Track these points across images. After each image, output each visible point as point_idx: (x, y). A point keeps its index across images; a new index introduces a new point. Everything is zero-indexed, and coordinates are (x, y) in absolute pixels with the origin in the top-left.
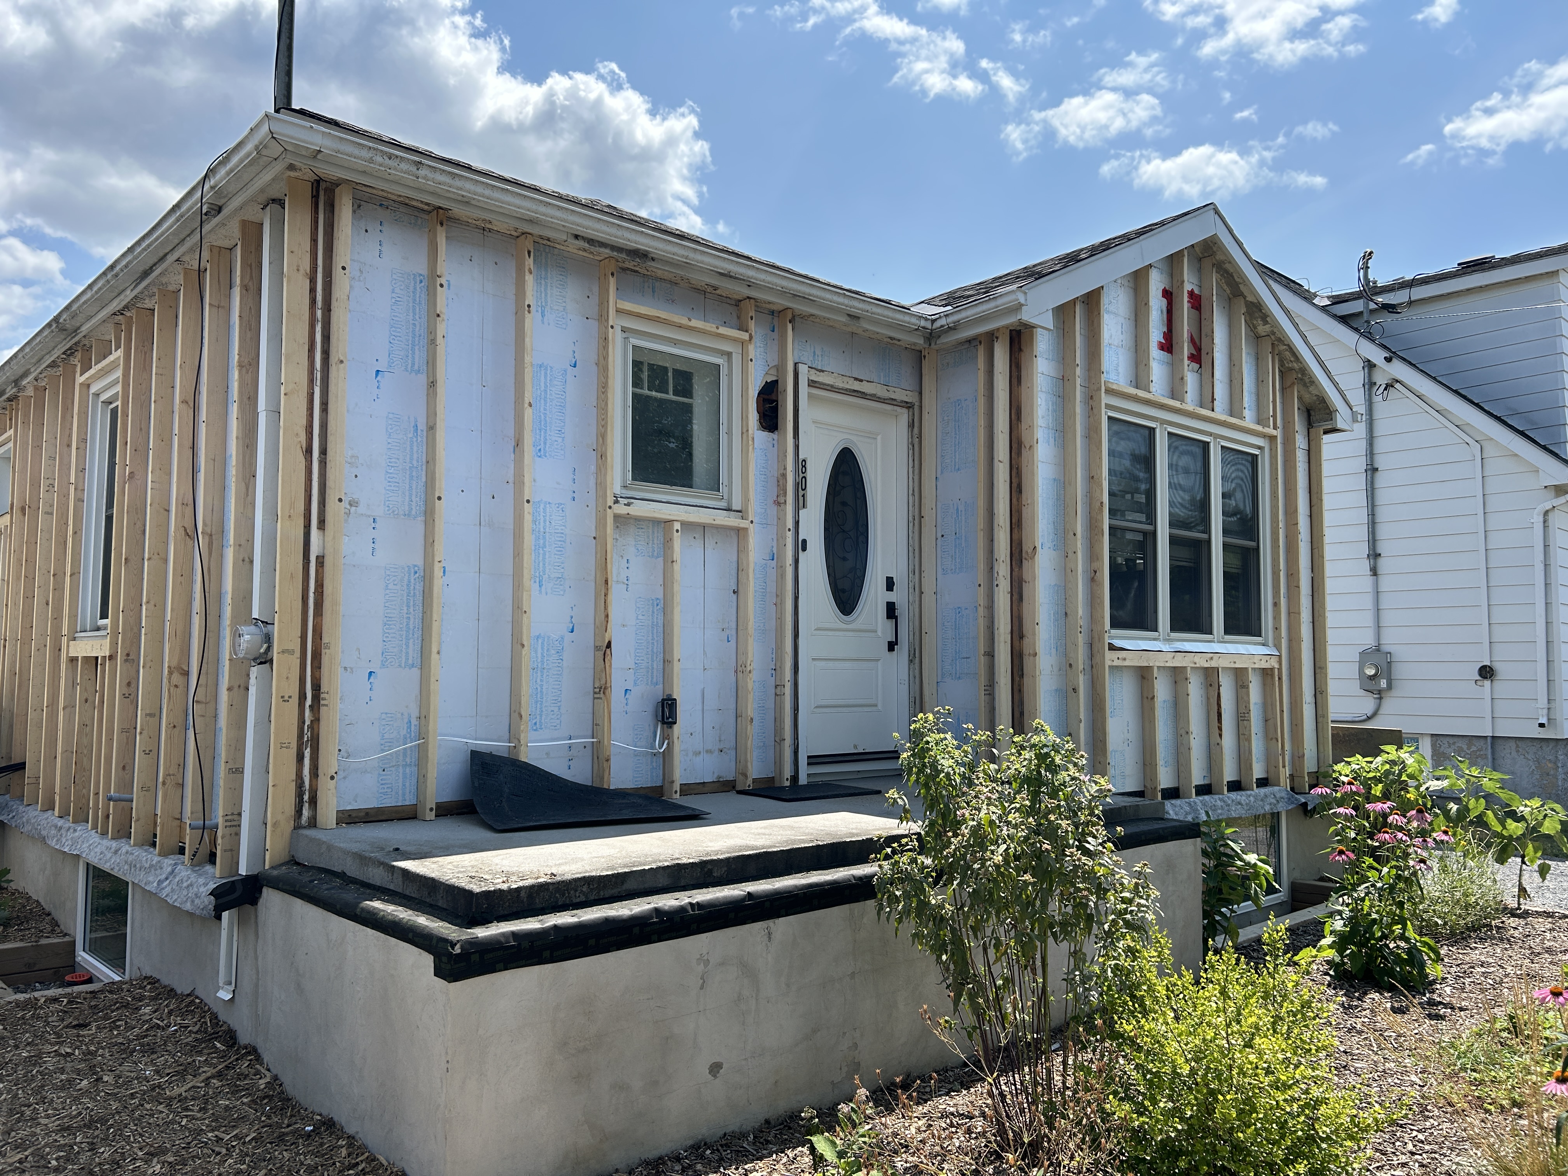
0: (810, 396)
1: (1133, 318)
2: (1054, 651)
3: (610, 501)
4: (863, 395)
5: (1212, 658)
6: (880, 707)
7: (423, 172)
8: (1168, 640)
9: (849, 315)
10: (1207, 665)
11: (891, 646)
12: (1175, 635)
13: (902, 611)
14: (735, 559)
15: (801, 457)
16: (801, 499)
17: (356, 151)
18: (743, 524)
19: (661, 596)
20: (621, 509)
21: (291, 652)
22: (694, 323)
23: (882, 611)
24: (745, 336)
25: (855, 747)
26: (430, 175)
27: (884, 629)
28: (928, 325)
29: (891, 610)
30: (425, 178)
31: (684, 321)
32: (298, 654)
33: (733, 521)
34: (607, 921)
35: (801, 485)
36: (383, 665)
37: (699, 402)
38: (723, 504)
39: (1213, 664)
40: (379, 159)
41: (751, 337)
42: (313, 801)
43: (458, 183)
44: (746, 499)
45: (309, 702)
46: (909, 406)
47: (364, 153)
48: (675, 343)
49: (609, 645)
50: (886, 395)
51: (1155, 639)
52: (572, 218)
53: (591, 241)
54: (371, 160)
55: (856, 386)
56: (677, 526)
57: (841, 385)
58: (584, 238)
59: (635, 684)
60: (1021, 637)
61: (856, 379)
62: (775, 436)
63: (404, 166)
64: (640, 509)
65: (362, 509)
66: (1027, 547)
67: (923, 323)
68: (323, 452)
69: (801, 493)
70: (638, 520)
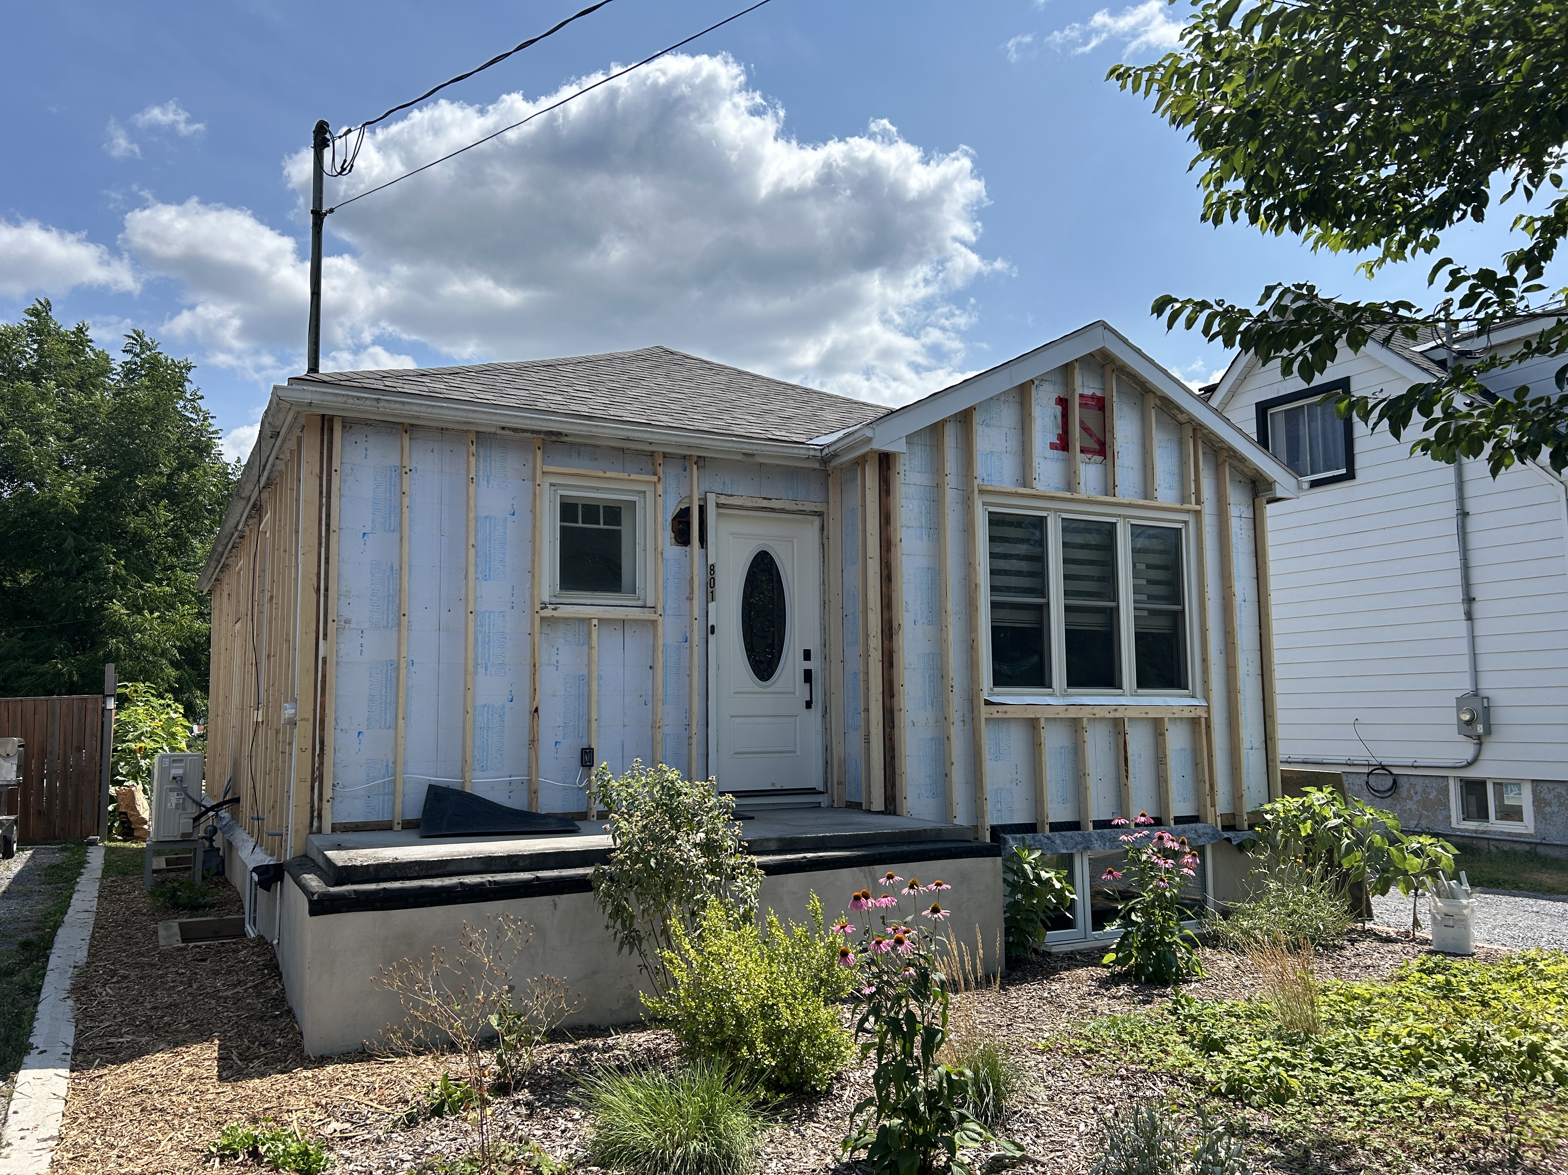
0: (719, 515)
1: (1019, 426)
2: (929, 707)
3: (537, 608)
4: (773, 510)
5: (1116, 710)
6: (798, 753)
7: (381, 404)
8: (1064, 695)
9: (744, 454)
10: (1111, 715)
11: (809, 705)
12: (1070, 691)
13: (816, 676)
14: (651, 642)
15: (710, 563)
16: (710, 595)
17: (334, 399)
18: (653, 617)
19: (586, 673)
20: (548, 613)
21: (307, 720)
22: (609, 474)
23: (800, 676)
24: (655, 479)
25: (773, 784)
26: (387, 405)
27: (801, 691)
28: (818, 454)
29: (808, 676)
30: (384, 407)
31: (601, 474)
32: (311, 721)
33: (647, 615)
34: (422, 887)
35: (711, 584)
36: (368, 728)
37: (625, 528)
38: (640, 603)
39: (1118, 715)
40: (351, 401)
41: (659, 479)
42: (320, 817)
43: (408, 407)
44: (657, 599)
45: (317, 752)
46: (820, 514)
47: (340, 399)
48: (598, 489)
49: (536, 710)
50: (795, 508)
51: (1049, 695)
52: (495, 418)
53: (515, 430)
54: (345, 403)
55: (765, 504)
56: (595, 622)
57: (750, 504)
58: (509, 429)
59: (564, 738)
60: (892, 696)
61: (765, 498)
62: (687, 549)
63: (368, 403)
64: (565, 611)
65: (353, 625)
66: (895, 625)
67: (812, 453)
68: (326, 590)
69: (710, 590)
70: (566, 620)
